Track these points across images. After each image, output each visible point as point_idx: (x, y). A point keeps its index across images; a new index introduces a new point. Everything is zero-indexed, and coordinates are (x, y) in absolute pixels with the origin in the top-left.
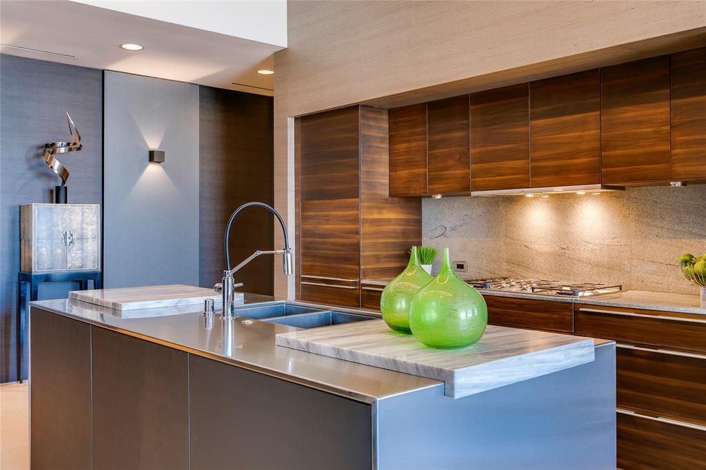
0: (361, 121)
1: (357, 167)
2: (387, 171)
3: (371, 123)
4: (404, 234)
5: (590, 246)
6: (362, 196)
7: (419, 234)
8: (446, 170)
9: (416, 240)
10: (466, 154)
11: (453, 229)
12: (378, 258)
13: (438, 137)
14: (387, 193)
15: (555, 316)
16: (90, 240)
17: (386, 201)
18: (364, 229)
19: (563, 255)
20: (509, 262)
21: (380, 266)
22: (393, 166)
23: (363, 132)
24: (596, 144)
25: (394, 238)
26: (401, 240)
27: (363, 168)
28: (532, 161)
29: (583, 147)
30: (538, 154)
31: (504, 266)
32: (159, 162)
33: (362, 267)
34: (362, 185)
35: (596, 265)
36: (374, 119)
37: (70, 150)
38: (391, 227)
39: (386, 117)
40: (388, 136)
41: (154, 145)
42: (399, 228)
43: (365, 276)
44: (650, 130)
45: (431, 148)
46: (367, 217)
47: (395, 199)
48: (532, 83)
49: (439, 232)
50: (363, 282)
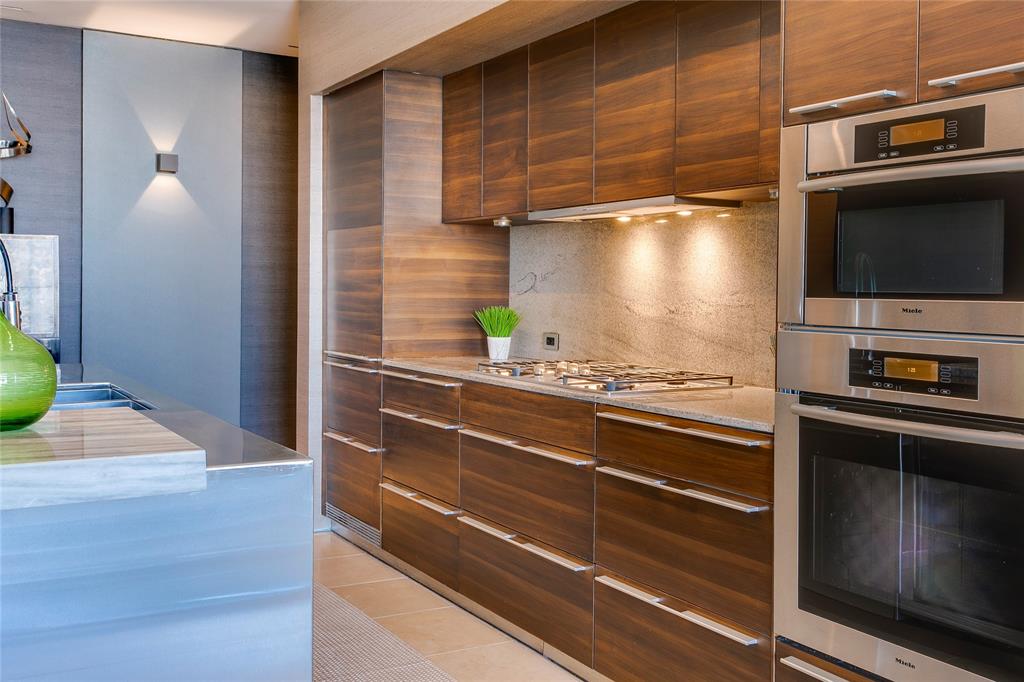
0: (387, 97)
1: (379, 173)
2: (439, 180)
3: (406, 100)
4: (472, 285)
5: (705, 308)
6: (387, 222)
7: (504, 286)
8: (502, 176)
9: (498, 296)
10: (522, 148)
11: (544, 278)
12: (418, 325)
13: (495, 120)
14: (438, 217)
15: (576, 426)
16: (44, 291)
17: (435, 231)
18: (389, 275)
19: (671, 324)
20: (608, 334)
21: (421, 338)
22: (446, 170)
23: (390, 114)
24: (669, 124)
25: (451, 291)
26: (466, 296)
27: (389, 176)
28: (598, 157)
29: (655, 130)
30: (604, 144)
31: (602, 341)
32: (174, 172)
33: (385, 338)
34: (387, 203)
35: (711, 341)
36: (411, 93)
37: (18, 153)
38: (445, 274)
39: (436, 90)
40: (440, 122)
41: (165, 145)
42: (462, 276)
43: (392, 353)
44: (735, 94)
45: (488, 140)
46: (396, 255)
47: (455, 228)
48: (598, 19)
49: (527, 284)
50: (386, 362)
